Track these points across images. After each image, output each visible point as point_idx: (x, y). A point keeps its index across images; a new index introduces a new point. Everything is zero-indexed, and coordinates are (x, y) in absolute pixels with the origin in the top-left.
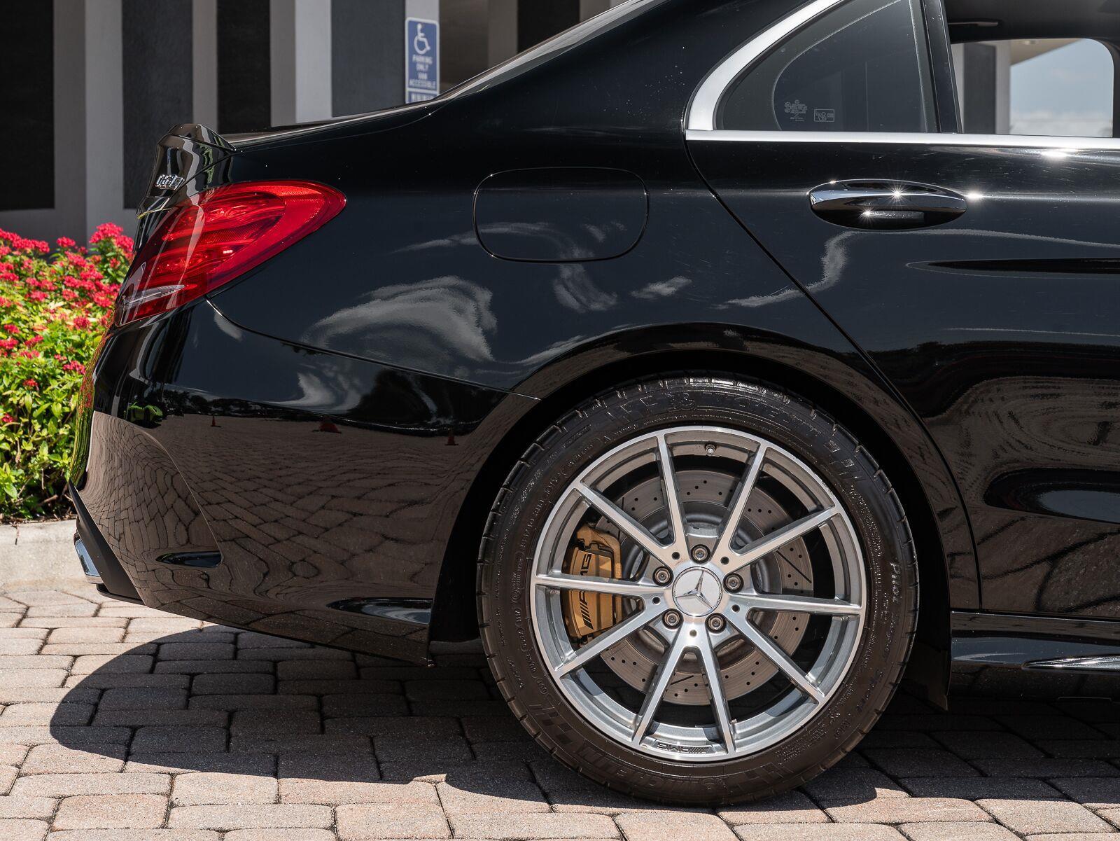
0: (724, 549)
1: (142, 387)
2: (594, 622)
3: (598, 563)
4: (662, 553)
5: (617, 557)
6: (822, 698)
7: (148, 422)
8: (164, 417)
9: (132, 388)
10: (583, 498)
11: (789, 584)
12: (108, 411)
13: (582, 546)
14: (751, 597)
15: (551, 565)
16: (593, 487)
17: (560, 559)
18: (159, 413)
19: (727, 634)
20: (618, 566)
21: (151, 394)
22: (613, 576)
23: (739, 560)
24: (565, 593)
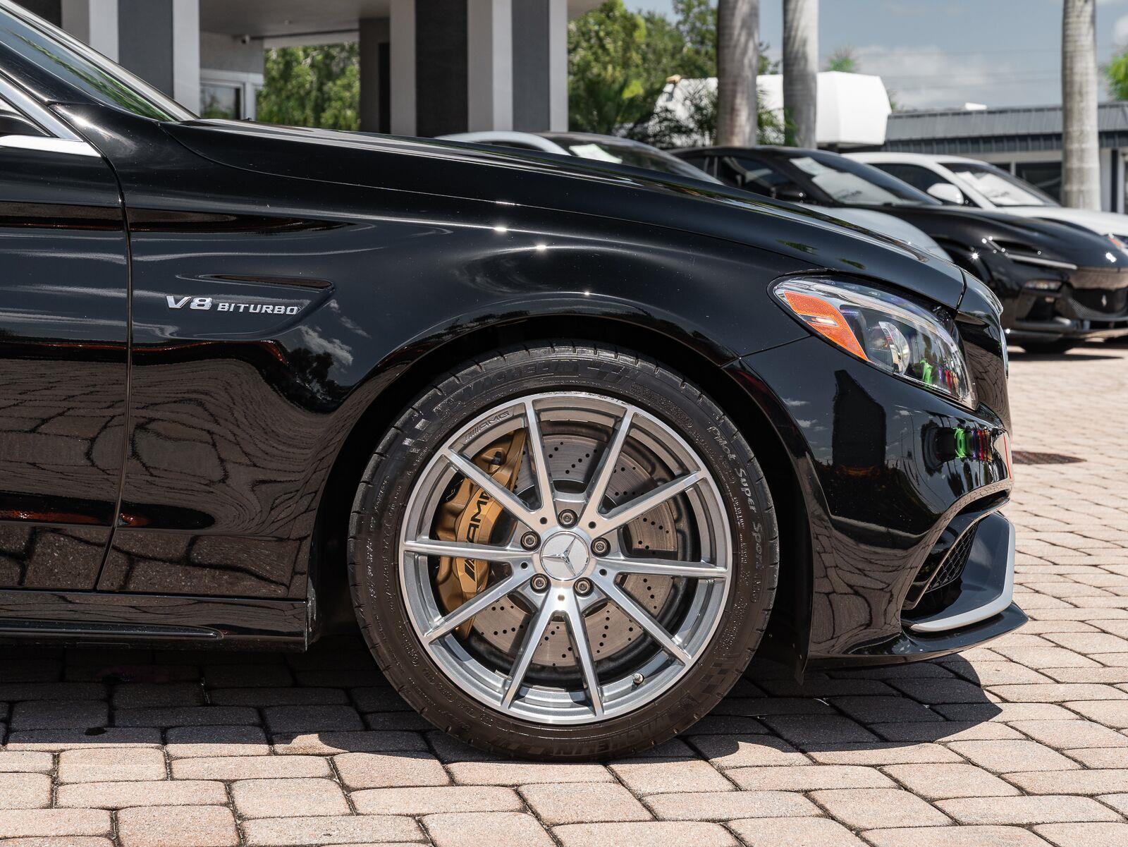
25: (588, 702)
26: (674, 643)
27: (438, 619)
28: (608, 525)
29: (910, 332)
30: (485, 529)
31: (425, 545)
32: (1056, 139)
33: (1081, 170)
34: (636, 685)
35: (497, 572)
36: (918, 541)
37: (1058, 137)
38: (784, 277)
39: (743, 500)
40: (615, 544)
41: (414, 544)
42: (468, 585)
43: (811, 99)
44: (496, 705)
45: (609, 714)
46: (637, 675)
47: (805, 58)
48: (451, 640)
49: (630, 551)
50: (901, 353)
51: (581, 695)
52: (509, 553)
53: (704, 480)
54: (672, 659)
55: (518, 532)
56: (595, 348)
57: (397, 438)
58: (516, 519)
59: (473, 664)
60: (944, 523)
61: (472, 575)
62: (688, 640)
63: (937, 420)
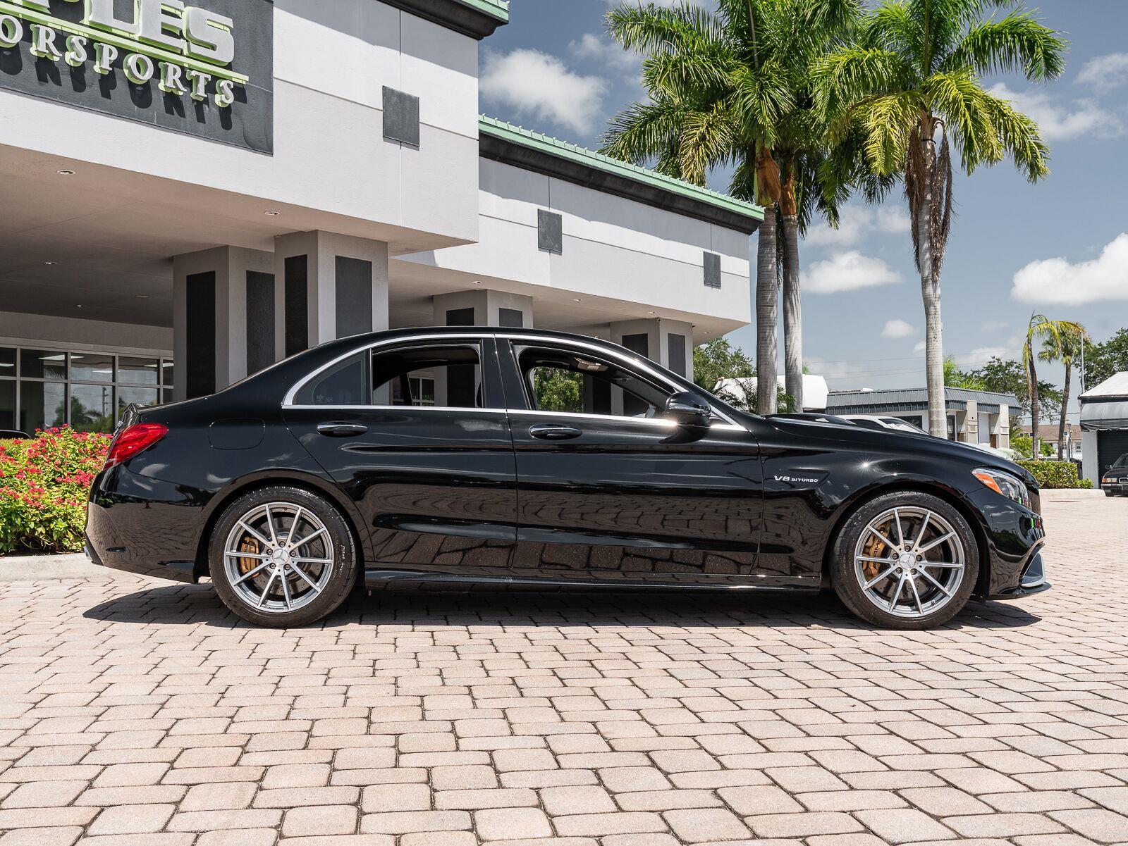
0: (289, 542)
1: (104, 492)
2: (249, 568)
3: (250, 548)
4: (269, 544)
5: (257, 546)
6: (320, 591)
7: (106, 505)
8: (114, 504)
9: (99, 493)
10: (242, 527)
11: (315, 554)
12: (92, 501)
13: (245, 543)
14: (299, 559)
15: (232, 549)
16: (246, 523)
17: (236, 546)
18: (111, 501)
19: (290, 571)
20: (257, 549)
21: (107, 494)
22: (255, 552)
23: (294, 546)
24: (238, 559)
25: (918, 610)
26: (945, 589)
27: (866, 583)
28: (922, 550)
29: (1014, 486)
30: (879, 553)
31: (861, 557)
32: (925, 405)
33: (938, 421)
34: (933, 604)
35: (884, 567)
36: (1022, 559)
37: (926, 403)
38: (974, 468)
39: (967, 541)
40: (924, 557)
41: (858, 557)
42: (874, 571)
43: (800, 386)
44: (888, 611)
45: (925, 613)
46: (934, 601)
47: (796, 366)
48: (870, 590)
49: (929, 559)
50: (1013, 493)
51: (914, 607)
52: (889, 560)
53: (954, 535)
54: (945, 595)
55: (892, 553)
56: (916, 491)
57: (852, 522)
58: (891, 548)
59: (878, 597)
60: (1031, 550)
61: (875, 568)
62: (949, 590)
63: (1025, 515)
